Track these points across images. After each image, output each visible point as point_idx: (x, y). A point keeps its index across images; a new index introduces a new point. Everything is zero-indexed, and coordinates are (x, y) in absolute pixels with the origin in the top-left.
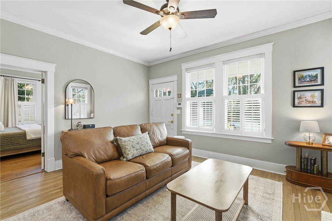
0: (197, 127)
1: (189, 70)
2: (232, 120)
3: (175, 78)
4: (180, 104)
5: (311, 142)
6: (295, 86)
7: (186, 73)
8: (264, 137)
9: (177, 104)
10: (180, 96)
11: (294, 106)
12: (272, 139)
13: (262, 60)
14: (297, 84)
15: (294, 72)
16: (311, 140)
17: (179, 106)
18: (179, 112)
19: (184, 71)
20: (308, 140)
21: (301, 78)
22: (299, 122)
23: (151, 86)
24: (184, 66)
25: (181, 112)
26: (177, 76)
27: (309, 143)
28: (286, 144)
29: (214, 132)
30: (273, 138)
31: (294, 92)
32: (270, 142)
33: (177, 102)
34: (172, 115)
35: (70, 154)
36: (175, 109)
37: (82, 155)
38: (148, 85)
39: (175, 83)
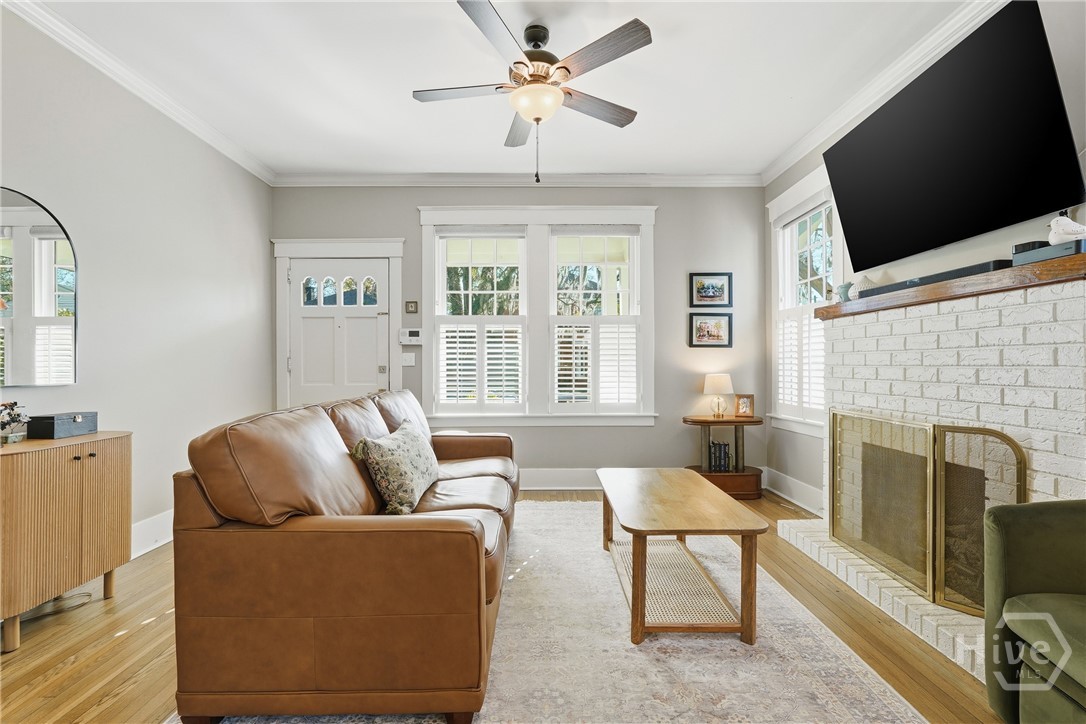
0: (475, 402)
1: (450, 231)
2: (574, 383)
3: (394, 248)
4: (414, 334)
5: (721, 413)
6: (692, 305)
7: (437, 238)
8: (642, 414)
9: (404, 334)
10: (412, 307)
11: (691, 345)
12: (655, 417)
13: (636, 240)
14: (695, 302)
15: (692, 276)
16: (721, 409)
17: (414, 340)
18: (410, 358)
19: (427, 231)
20: (716, 410)
21: (701, 290)
22: (702, 377)
23: (282, 266)
24: (430, 216)
25: (419, 360)
26: (401, 244)
27: (718, 416)
28: (685, 421)
29: (527, 414)
30: (657, 415)
31: (691, 316)
32: (651, 422)
33: (404, 327)
34: (382, 370)
35: (269, 513)
36: (396, 350)
37: (312, 510)
38: (272, 258)
39: (397, 266)
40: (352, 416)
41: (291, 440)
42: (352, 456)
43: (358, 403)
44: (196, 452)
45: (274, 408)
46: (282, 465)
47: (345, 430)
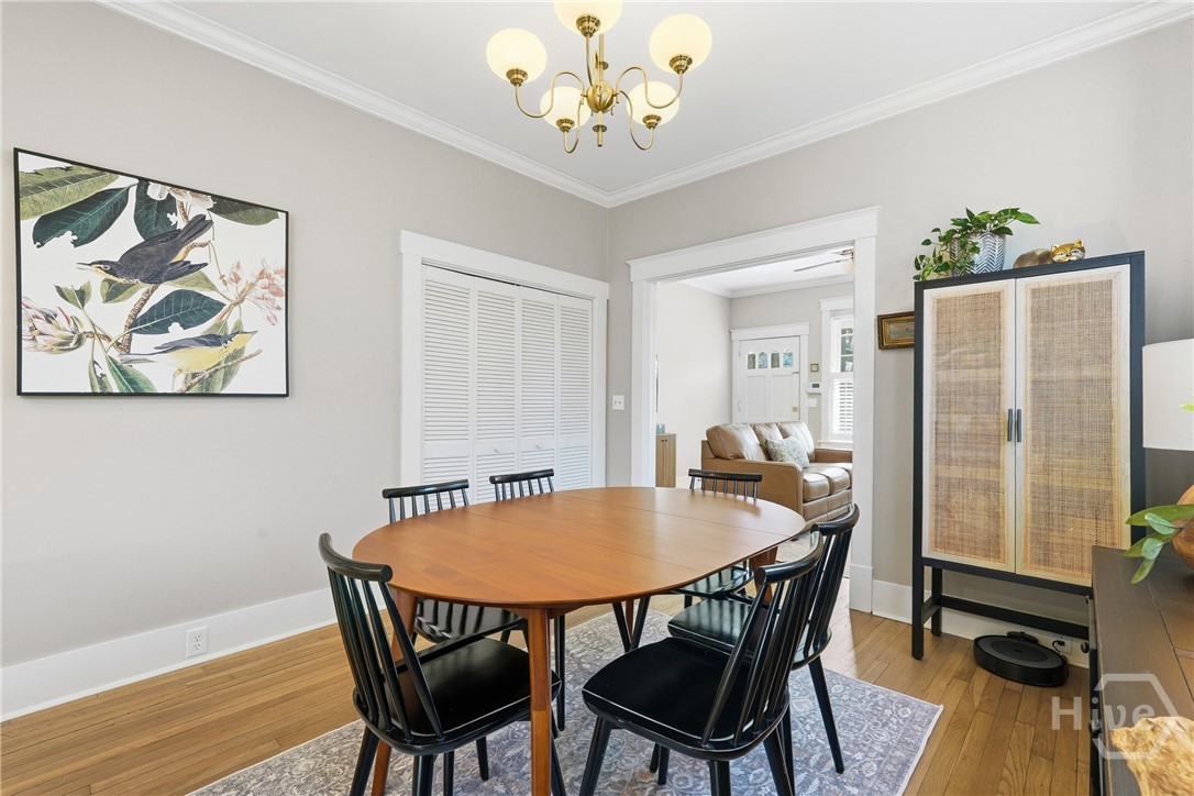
1: (841, 315)
3: (803, 329)
4: (816, 386)
7: (832, 320)
9: (809, 386)
10: (815, 368)
17: (816, 390)
18: (813, 402)
19: (825, 316)
23: (736, 345)
24: (827, 305)
25: (819, 403)
26: (808, 326)
33: (809, 381)
34: (795, 409)
35: (729, 455)
36: (804, 396)
37: (743, 457)
38: (731, 341)
39: (805, 341)
40: (764, 431)
41: (737, 433)
42: (761, 445)
43: (768, 425)
44: (709, 433)
45: (731, 421)
46: (735, 442)
47: (759, 435)
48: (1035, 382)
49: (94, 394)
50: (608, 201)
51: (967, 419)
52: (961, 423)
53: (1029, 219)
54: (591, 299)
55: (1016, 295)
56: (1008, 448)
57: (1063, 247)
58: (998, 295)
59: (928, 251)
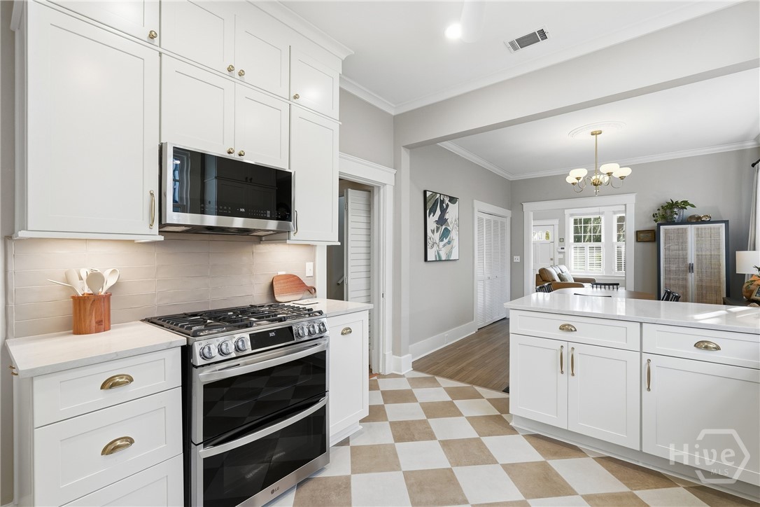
3: (556, 222)
4: (563, 248)
7: (571, 218)
9: (559, 249)
10: (562, 240)
17: (563, 250)
18: (561, 256)
19: (567, 216)
25: (564, 256)
33: (559, 246)
34: (552, 259)
35: (550, 280)
36: (557, 253)
39: (557, 228)
42: (558, 276)
44: (540, 271)
47: (556, 271)
48: (698, 255)
49: (436, 261)
50: (511, 178)
51: (675, 266)
52: (673, 267)
53: (693, 206)
54: (505, 217)
55: (691, 229)
56: (690, 274)
57: (704, 216)
58: (686, 229)
59: (657, 212)
